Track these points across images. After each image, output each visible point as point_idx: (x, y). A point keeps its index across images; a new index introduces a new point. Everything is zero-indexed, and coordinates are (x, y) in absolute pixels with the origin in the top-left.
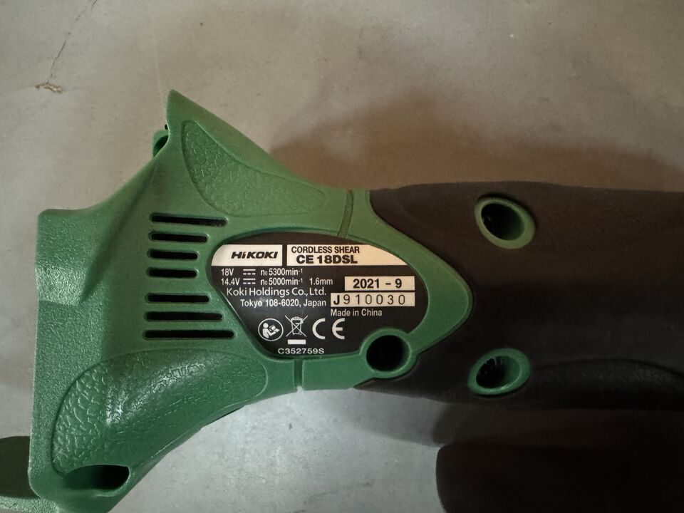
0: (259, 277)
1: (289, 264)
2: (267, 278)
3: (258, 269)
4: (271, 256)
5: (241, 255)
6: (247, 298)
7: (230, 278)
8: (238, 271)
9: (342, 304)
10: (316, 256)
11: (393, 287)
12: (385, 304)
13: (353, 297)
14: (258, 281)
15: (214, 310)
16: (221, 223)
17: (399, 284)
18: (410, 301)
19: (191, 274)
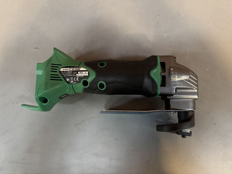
0: (66, 72)
1: (71, 70)
2: (67, 72)
3: (66, 71)
4: (68, 69)
5: (64, 69)
6: (65, 75)
7: (62, 72)
8: (63, 71)
9: (78, 76)
10: (74, 69)
11: (85, 73)
12: (84, 75)
13: (79, 75)
14: (66, 73)
15: (60, 77)
16: (61, 65)
17: (86, 72)
18: (87, 75)
19: (57, 72)
